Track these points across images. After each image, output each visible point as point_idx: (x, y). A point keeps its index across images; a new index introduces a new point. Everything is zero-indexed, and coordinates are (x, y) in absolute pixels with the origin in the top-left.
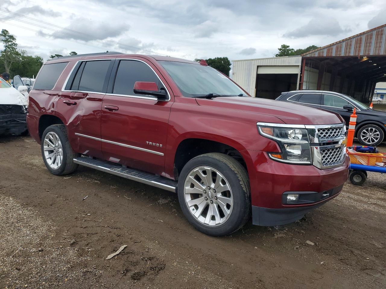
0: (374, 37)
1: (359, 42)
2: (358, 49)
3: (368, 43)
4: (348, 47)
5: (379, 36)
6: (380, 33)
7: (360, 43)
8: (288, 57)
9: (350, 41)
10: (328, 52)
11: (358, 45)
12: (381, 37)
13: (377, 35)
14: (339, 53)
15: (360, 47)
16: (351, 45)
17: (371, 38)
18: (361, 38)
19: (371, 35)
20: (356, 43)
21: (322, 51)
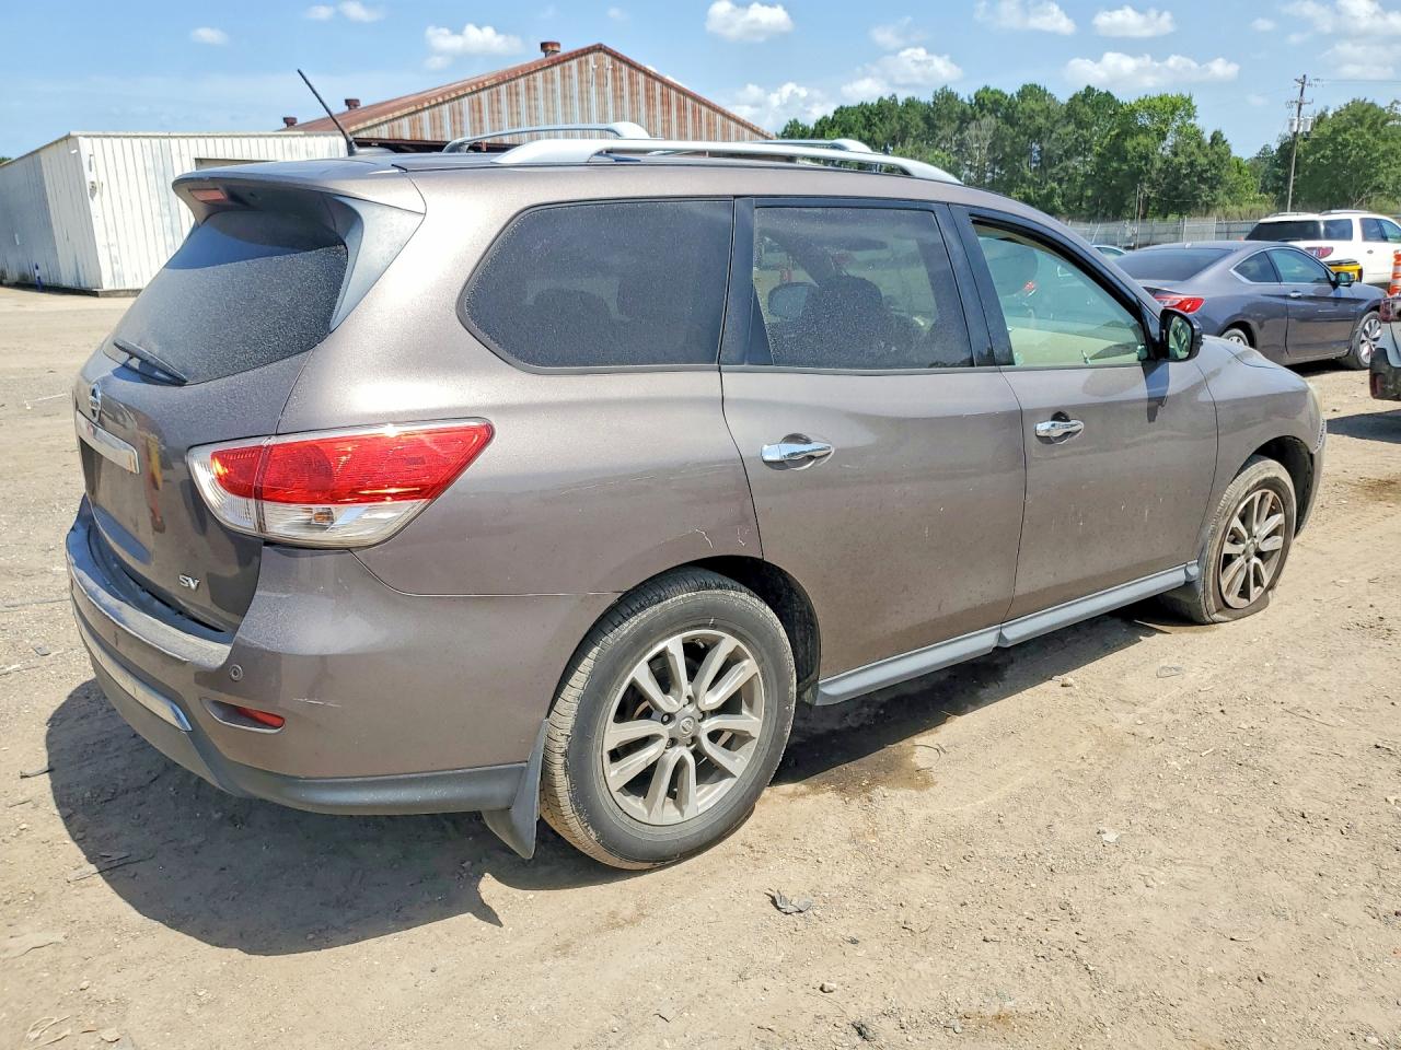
0: (504, 98)
1: (476, 108)
2: (477, 125)
3: (495, 113)
4: (457, 118)
5: (514, 98)
6: (513, 91)
7: (480, 111)
8: (302, 133)
9: (456, 102)
10: (413, 127)
11: (477, 116)
12: (517, 101)
13: (510, 94)
14: (438, 133)
15: (481, 121)
16: (461, 114)
17: (499, 101)
18: (479, 99)
19: (498, 93)
20: (472, 109)
21: (396, 123)
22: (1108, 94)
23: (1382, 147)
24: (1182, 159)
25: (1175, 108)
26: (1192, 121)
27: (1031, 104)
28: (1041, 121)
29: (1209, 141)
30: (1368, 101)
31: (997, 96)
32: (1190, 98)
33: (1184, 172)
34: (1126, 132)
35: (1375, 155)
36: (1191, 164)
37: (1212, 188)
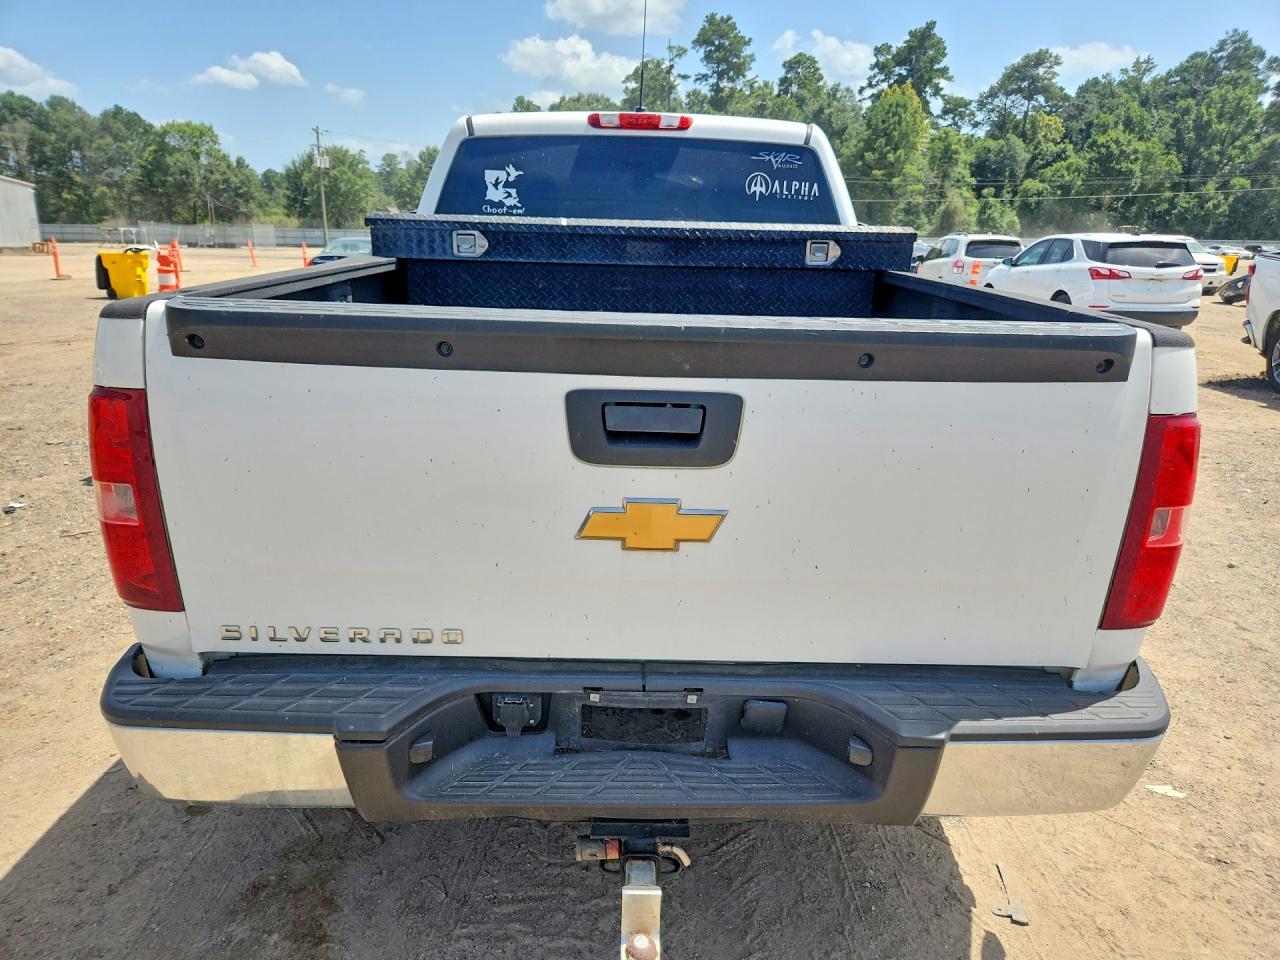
22: (135, 114)
23: (360, 183)
24: (217, 176)
25: (202, 134)
26: (217, 146)
27: (62, 114)
28: (77, 131)
29: (235, 164)
30: (344, 148)
31: (27, 103)
32: (210, 129)
33: (221, 187)
34: (163, 149)
35: (357, 187)
36: (226, 181)
37: (247, 201)
